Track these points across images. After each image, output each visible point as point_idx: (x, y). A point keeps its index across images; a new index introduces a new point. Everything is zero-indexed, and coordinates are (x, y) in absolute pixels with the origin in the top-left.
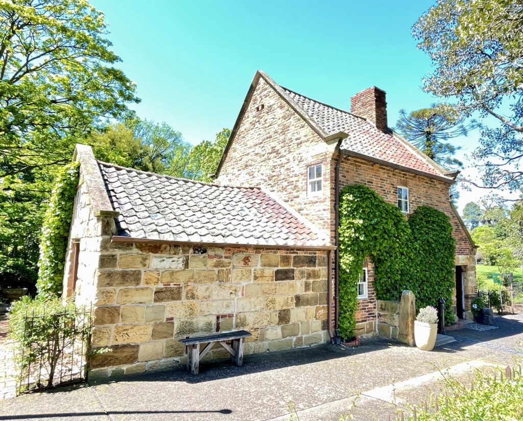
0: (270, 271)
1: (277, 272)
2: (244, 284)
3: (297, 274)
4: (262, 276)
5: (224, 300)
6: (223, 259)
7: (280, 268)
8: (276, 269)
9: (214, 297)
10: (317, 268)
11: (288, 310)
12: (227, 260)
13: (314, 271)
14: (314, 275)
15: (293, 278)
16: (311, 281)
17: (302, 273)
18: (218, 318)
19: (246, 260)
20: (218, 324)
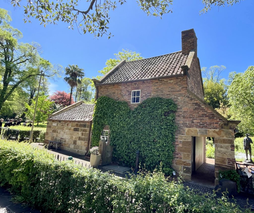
0: (73, 128)
1: (75, 129)
2: (67, 131)
3: (80, 130)
4: (71, 129)
5: (62, 134)
6: (63, 124)
7: (75, 127)
8: (74, 127)
9: (61, 133)
10: (86, 128)
11: (76, 141)
12: (64, 124)
13: (85, 129)
14: (85, 131)
15: (78, 131)
16: (84, 132)
17: (81, 129)
18: (61, 138)
19: (68, 125)
20: (61, 140)
